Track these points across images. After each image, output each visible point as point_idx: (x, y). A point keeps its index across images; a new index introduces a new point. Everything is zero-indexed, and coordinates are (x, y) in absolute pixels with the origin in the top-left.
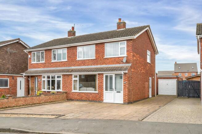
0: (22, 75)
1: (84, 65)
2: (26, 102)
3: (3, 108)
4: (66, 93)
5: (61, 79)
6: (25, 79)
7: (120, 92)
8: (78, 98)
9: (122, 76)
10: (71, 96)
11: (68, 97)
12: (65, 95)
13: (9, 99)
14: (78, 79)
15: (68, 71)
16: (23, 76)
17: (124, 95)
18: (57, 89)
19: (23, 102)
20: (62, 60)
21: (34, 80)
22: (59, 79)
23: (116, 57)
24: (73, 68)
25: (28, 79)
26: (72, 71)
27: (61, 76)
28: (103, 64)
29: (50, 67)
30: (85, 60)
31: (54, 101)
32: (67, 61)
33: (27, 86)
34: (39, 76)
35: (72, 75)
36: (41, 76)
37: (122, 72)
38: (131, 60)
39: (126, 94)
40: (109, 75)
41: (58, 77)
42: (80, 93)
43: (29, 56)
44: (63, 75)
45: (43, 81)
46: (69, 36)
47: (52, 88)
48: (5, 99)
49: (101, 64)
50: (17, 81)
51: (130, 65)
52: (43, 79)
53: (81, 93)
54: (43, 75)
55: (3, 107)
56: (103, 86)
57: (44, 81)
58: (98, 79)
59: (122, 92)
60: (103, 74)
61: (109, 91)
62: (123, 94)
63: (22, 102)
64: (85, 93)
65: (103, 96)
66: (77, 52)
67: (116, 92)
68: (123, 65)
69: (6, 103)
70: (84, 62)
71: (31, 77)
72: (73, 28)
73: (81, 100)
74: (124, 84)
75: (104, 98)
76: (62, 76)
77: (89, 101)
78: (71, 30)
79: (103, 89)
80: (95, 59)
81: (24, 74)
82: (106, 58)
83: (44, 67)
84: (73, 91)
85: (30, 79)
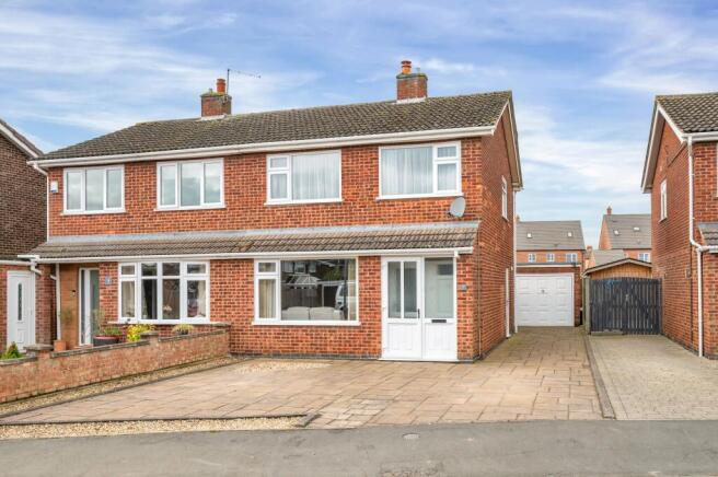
0: (27, 263)
1: (297, 224)
2: (100, 370)
3: (17, 400)
4: (229, 328)
5: (204, 277)
6: (38, 275)
7: (444, 321)
8: (279, 346)
9: (451, 266)
10: (247, 340)
11: (238, 346)
12: (225, 336)
13: (40, 361)
14: (276, 275)
15: (234, 246)
16: (32, 264)
17: (462, 332)
18: (189, 316)
19: (89, 372)
20: (203, 205)
21: (74, 283)
22: (195, 277)
23: (423, 199)
24: (250, 233)
25: (52, 277)
26: (252, 245)
27: (204, 267)
28: (372, 221)
29: (150, 230)
30: (300, 205)
31: (192, 363)
32: (225, 209)
33: (49, 307)
34: (107, 264)
35: (251, 261)
36: (116, 263)
37: (456, 252)
38: (479, 208)
39: (469, 329)
40: (402, 261)
41: (191, 269)
42: (288, 326)
43: (54, 186)
44: (212, 261)
45: (123, 283)
46: (204, 113)
47: (165, 312)
48: (27, 361)
49: (363, 222)
50: (6, 287)
51: (475, 225)
52: (122, 278)
53: (292, 326)
54: (124, 260)
55: (19, 397)
56: (380, 299)
57: (128, 286)
58: (361, 274)
59: (453, 321)
60: (379, 257)
61: (402, 320)
62: (455, 326)
63: (87, 369)
64: (308, 326)
65: (379, 335)
66: (265, 176)
67: (429, 320)
68: (451, 226)
69: (31, 378)
70: (294, 214)
71: (61, 270)
72: (222, 84)
73: (291, 354)
74: (458, 291)
75: (384, 345)
76: (208, 265)
77: (325, 356)
78: (215, 91)
79: (380, 313)
80: (340, 203)
81: (36, 258)
82: (384, 201)
83: (123, 230)
84: (258, 321)
85: (57, 278)
